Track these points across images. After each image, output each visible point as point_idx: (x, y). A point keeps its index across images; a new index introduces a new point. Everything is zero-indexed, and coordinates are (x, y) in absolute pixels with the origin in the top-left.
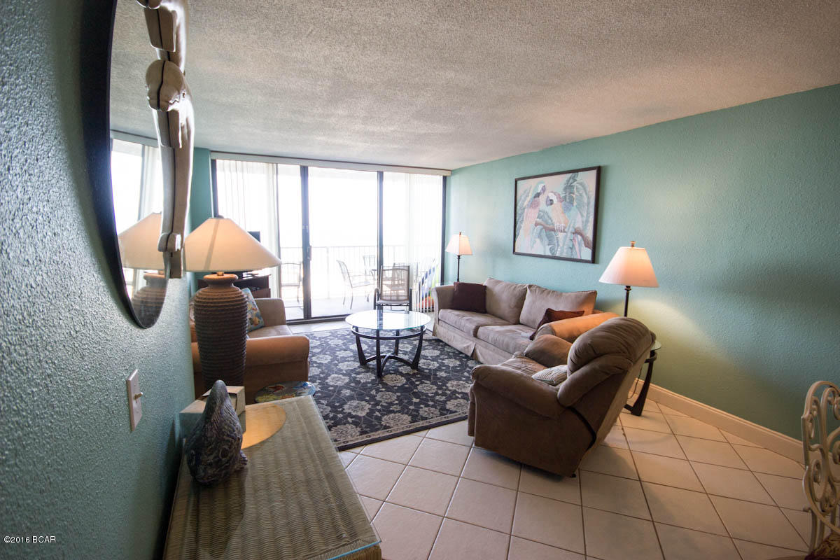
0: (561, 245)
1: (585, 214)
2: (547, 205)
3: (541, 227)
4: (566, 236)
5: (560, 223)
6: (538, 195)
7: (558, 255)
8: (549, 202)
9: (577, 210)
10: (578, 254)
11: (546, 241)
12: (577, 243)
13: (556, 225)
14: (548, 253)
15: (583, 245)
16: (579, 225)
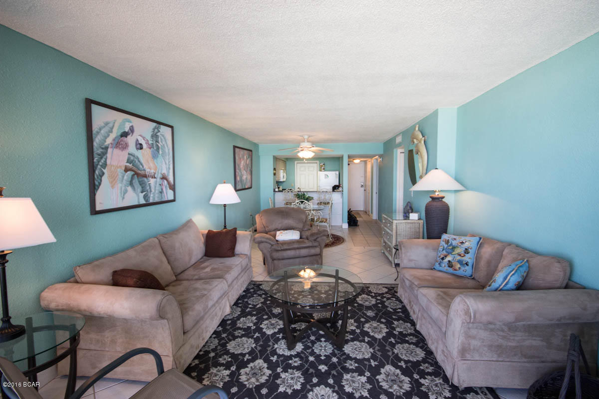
0: (153, 190)
1: (167, 162)
2: (137, 149)
3: (133, 173)
4: (156, 181)
5: (150, 169)
6: (125, 135)
7: (151, 201)
8: (139, 146)
9: (162, 158)
10: (166, 197)
11: (139, 189)
12: (164, 187)
13: (148, 171)
14: (143, 202)
15: (168, 188)
16: (164, 171)
